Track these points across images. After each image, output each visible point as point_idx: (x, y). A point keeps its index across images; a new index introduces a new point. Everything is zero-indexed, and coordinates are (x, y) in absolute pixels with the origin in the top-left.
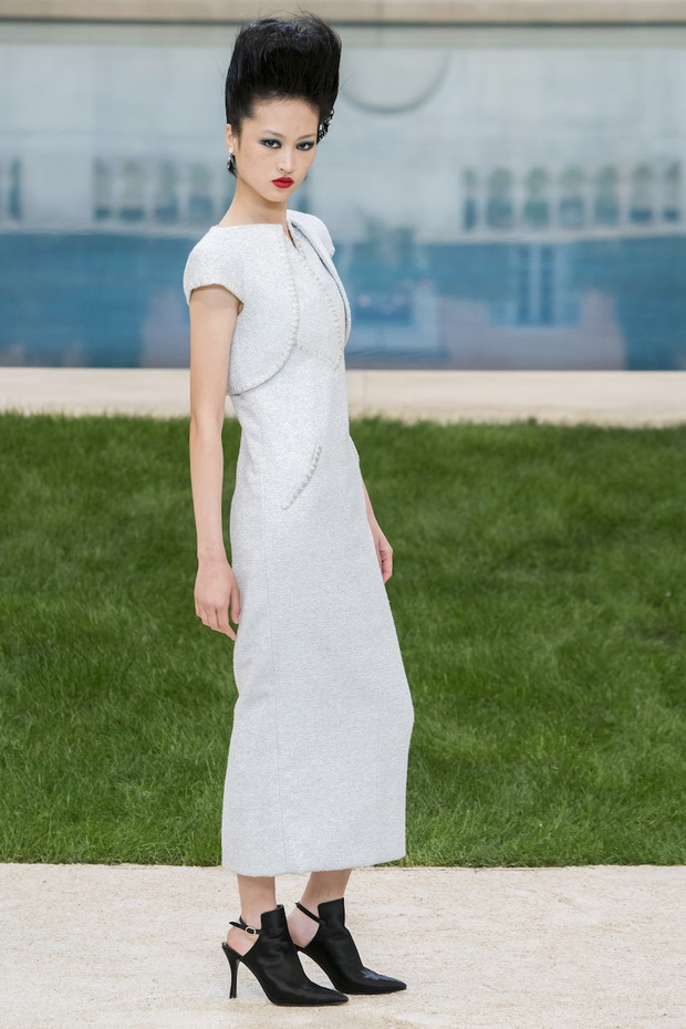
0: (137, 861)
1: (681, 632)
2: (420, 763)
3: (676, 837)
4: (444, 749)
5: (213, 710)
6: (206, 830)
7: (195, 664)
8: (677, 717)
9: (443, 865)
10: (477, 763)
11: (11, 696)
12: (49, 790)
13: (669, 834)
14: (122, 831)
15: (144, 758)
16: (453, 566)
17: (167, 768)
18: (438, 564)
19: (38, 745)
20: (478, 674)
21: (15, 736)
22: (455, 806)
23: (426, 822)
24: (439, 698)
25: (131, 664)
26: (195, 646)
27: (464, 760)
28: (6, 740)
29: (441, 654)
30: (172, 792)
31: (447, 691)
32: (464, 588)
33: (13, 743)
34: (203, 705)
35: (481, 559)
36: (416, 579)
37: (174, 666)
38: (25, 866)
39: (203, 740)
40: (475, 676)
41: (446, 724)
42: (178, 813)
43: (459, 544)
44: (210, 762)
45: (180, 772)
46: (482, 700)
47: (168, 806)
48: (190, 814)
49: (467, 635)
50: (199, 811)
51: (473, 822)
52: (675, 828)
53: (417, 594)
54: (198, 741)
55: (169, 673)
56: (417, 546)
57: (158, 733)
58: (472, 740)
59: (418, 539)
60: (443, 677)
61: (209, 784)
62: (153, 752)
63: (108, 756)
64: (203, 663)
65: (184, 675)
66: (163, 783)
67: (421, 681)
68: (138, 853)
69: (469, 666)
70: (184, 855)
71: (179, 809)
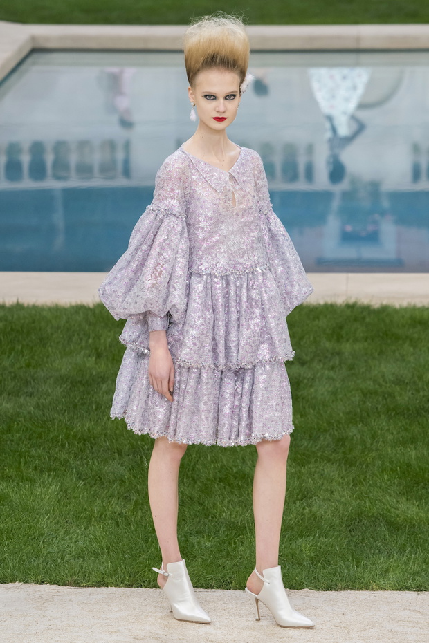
0: (202, 587)
2: (382, 525)
4: (398, 516)
7: (238, 461)
9: (397, 590)
10: (419, 524)
11: (122, 481)
12: (147, 542)
14: (192, 567)
15: (206, 521)
16: (403, 398)
17: (221, 527)
18: (394, 397)
19: (140, 513)
20: (419, 467)
21: (124, 507)
22: (405, 552)
23: (386, 562)
24: (394, 483)
25: (198, 461)
27: (411, 523)
28: (119, 509)
29: (396, 455)
30: (224, 543)
31: (400, 478)
32: (411, 412)
33: (124, 511)
35: (421, 393)
36: (379, 406)
37: (225, 463)
38: (132, 589)
39: (243, 509)
40: (418, 469)
41: (399, 500)
42: (228, 556)
43: (407, 383)
44: (248, 523)
45: (229, 530)
46: (422, 484)
47: (221, 551)
48: (235, 557)
49: (412, 442)
50: (241, 555)
51: (416, 563)
53: (380, 416)
54: (240, 510)
55: (222, 467)
56: (380, 385)
57: (215, 504)
58: (416, 510)
59: (381, 381)
60: (397, 470)
61: (247, 538)
62: (212, 517)
63: (184, 520)
64: (244, 461)
65: (231, 468)
66: (219, 537)
67: (382, 472)
68: (203, 582)
69: (414, 462)
70: (232, 583)
71: (228, 554)
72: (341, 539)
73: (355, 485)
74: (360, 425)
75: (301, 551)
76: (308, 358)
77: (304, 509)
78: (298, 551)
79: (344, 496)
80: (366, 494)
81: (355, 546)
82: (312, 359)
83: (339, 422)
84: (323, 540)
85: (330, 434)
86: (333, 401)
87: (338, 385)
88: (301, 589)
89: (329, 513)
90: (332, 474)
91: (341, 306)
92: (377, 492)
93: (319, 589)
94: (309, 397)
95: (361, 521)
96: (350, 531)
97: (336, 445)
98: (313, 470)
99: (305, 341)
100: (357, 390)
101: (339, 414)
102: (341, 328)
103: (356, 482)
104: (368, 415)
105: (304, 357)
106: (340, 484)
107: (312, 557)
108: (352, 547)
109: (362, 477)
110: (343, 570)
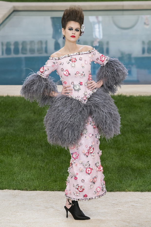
2: (129, 169)
4: (135, 166)
9: (134, 191)
10: (142, 169)
11: (42, 155)
12: (50, 175)
16: (137, 127)
18: (134, 126)
19: (48, 166)
21: (43, 164)
22: (137, 178)
23: (131, 182)
24: (134, 155)
27: (139, 169)
28: (41, 165)
29: (134, 146)
32: (139, 131)
35: (143, 125)
36: (129, 130)
38: (45, 192)
40: (141, 151)
41: (135, 161)
43: (138, 122)
46: (143, 156)
49: (140, 142)
51: (141, 182)
53: (129, 133)
56: (129, 123)
58: (141, 164)
59: (129, 121)
60: (134, 151)
63: (63, 168)
67: (130, 152)
69: (140, 148)
72: (116, 174)
77: (103, 164)
80: (124, 159)
84: (109, 175)
89: (112, 166)
90: (113, 153)
91: (116, 96)
92: (128, 158)
95: (122, 168)
96: (119, 172)
98: (106, 151)
103: (121, 155)
104: (125, 133)
106: (115, 156)
108: (119, 177)
109: (123, 153)
110: (116, 185)
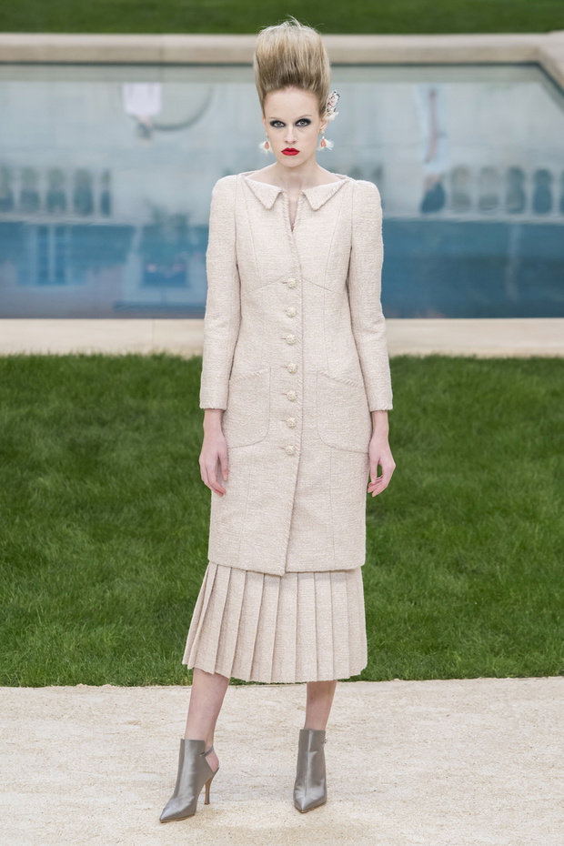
1: (386, 510)
3: (383, 661)
5: (42, 571)
6: (36, 661)
7: (28, 537)
8: (384, 572)
13: (378, 658)
17: (7, 615)
26: (27, 524)
30: (11, 633)
34: (34, 568)
36: (192, 473)
37: (12, 539)
39: (33, 593)
42: (15, 648)
44: (40, 610)
45: (17, 618)
47: (8, 643)
48: (25, 649)
50: (31, 646)
52: (382, 654)
53: (193, 484)
54: (30, 594)
55: (8, 545)
56: (193, 449)
59: (193, 443)
61: (39, 626)
64: (34, 537)
65: (19, 546)
66: (4, 626)
67: (196, 548)
70: (20, 679)
71: (16, 645)
72: (148, 627)
73: (164, 564)
74: (170, 495)
75: (102, 640)
76: (109, 418)
77: (105, 592)
78: (97, 642)
79: (151, 576)
80: (177, 574)
81: (164, 634)
82: (114, 419)
83: (145, 492)
84: (127, 628)
85: (135, 505)
86: (138, 468)
87: (144, 448)
88: (101, 685)
89: (134, 596)
90: (137, 551)
91: (146, 357)
92: (190, 571)
93: (122, 685)
94: (111, 463)
95: (171, 605)
96: (158, 617)
97: (143, 518)
98: (115, 547)
99: (104, 397)
100: (166, 454)
101: (145, 482)
102: (147, 382)
103: (166, 560)
104: (179, 483)
105: (104, 416)
106: (146, 562)
107: (114, 648)
108: (161, 635)
109: (172, 554)
110: (151, 662)
